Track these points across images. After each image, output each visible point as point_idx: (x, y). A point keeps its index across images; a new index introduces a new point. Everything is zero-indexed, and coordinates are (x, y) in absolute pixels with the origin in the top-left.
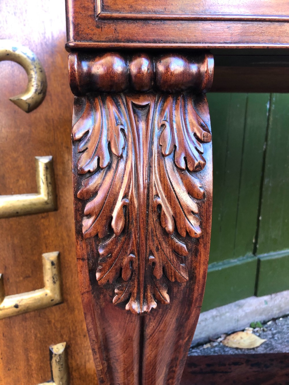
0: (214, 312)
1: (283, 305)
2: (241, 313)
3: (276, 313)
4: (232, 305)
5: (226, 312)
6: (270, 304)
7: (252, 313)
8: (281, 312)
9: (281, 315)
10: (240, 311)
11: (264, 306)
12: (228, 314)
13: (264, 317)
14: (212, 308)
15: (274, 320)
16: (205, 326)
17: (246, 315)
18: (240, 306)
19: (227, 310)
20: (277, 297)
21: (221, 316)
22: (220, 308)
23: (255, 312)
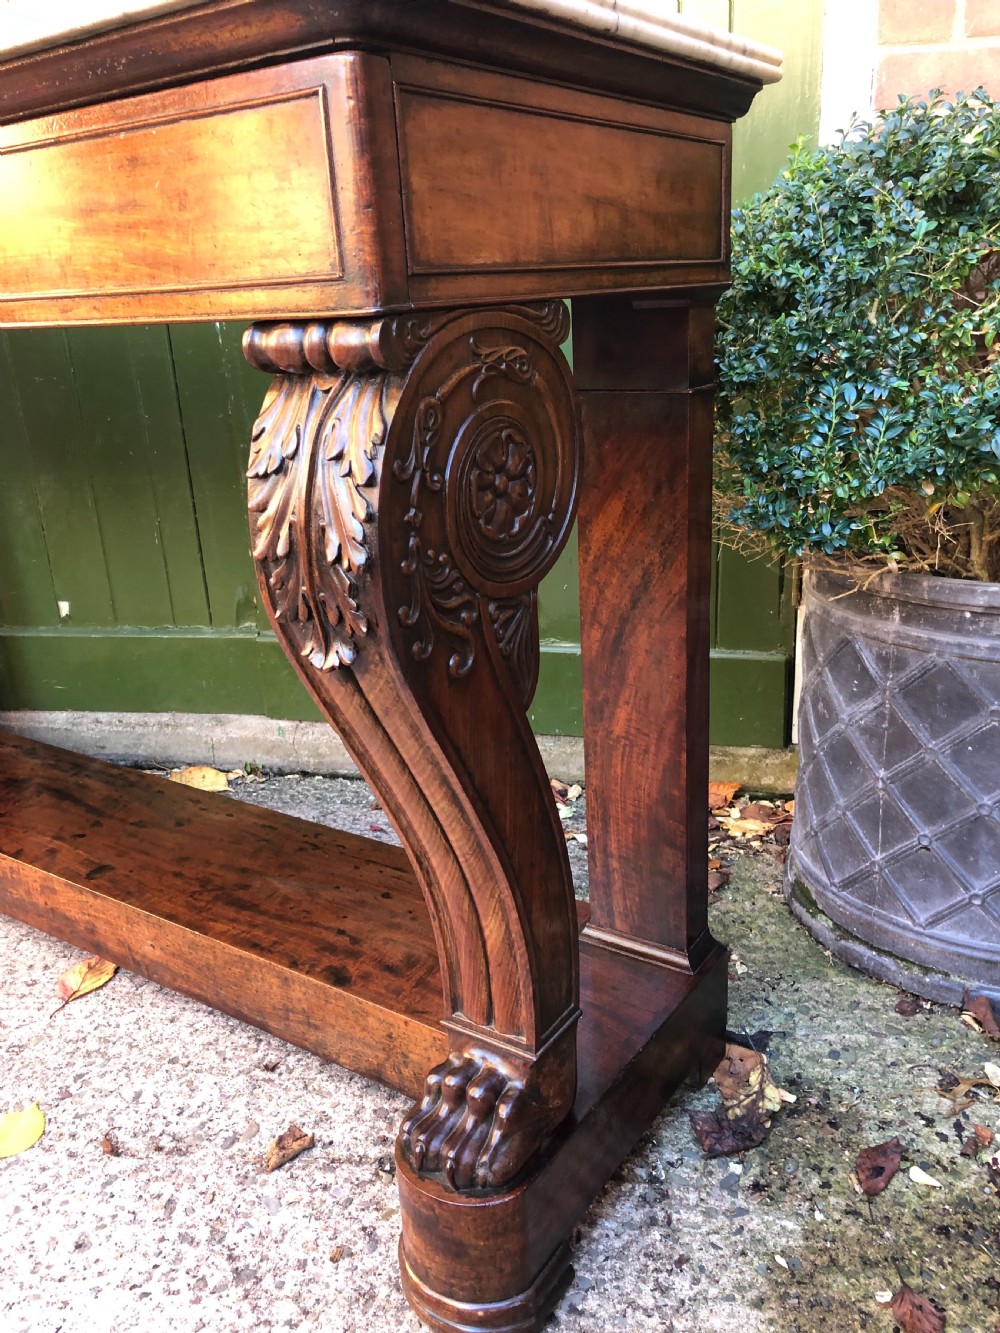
0: (165, 717)
1: (323, 750)
2: (218, 734)
3: (308, 761)
4: (206, 719)
5: (187, 725)
6: (289, 738)
7: (245, 742)
8: (321, 763)
9: (324, 771)
10: (218, 731)
11: (275, 737)
12: (190, 729)
13: (275, 761)
14: (166, 711)
15: (305, 774)
16: (143, 735)
17: (231, 742)
18: (220, 723)
19: (192, 721)
20: (310, 730)
21: (176, 726)
22: (180, 715)
23: (253, 742)
